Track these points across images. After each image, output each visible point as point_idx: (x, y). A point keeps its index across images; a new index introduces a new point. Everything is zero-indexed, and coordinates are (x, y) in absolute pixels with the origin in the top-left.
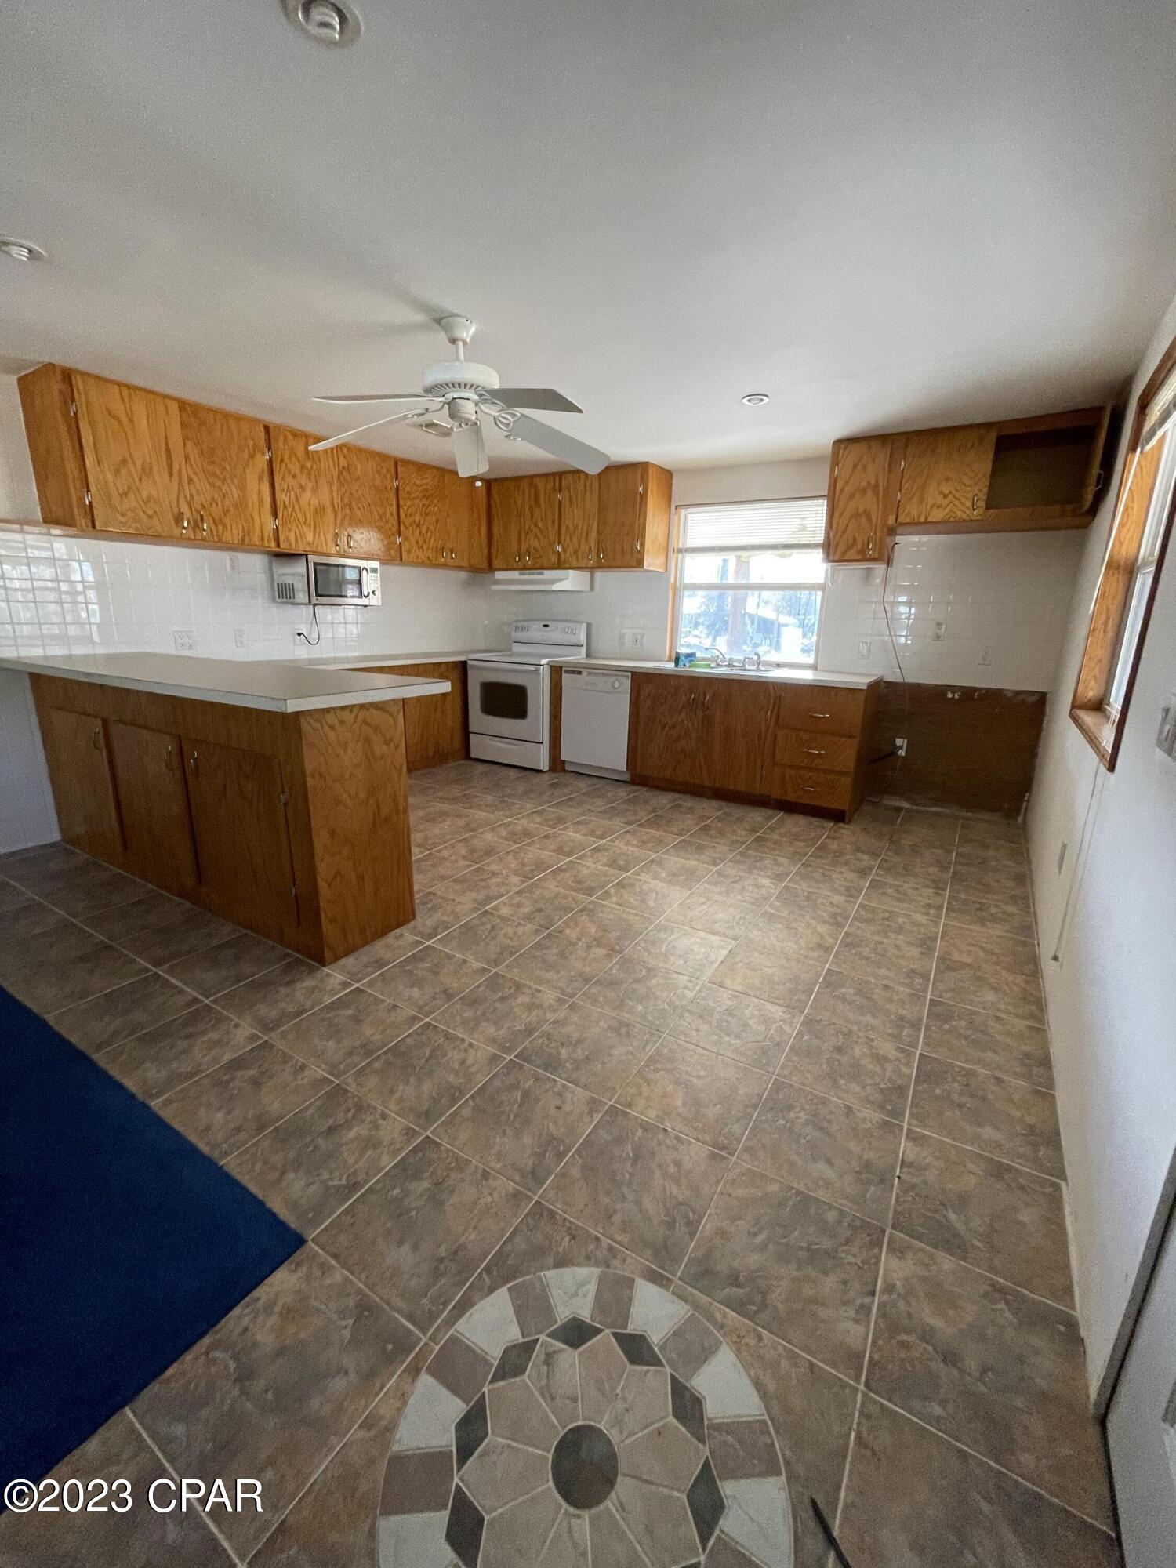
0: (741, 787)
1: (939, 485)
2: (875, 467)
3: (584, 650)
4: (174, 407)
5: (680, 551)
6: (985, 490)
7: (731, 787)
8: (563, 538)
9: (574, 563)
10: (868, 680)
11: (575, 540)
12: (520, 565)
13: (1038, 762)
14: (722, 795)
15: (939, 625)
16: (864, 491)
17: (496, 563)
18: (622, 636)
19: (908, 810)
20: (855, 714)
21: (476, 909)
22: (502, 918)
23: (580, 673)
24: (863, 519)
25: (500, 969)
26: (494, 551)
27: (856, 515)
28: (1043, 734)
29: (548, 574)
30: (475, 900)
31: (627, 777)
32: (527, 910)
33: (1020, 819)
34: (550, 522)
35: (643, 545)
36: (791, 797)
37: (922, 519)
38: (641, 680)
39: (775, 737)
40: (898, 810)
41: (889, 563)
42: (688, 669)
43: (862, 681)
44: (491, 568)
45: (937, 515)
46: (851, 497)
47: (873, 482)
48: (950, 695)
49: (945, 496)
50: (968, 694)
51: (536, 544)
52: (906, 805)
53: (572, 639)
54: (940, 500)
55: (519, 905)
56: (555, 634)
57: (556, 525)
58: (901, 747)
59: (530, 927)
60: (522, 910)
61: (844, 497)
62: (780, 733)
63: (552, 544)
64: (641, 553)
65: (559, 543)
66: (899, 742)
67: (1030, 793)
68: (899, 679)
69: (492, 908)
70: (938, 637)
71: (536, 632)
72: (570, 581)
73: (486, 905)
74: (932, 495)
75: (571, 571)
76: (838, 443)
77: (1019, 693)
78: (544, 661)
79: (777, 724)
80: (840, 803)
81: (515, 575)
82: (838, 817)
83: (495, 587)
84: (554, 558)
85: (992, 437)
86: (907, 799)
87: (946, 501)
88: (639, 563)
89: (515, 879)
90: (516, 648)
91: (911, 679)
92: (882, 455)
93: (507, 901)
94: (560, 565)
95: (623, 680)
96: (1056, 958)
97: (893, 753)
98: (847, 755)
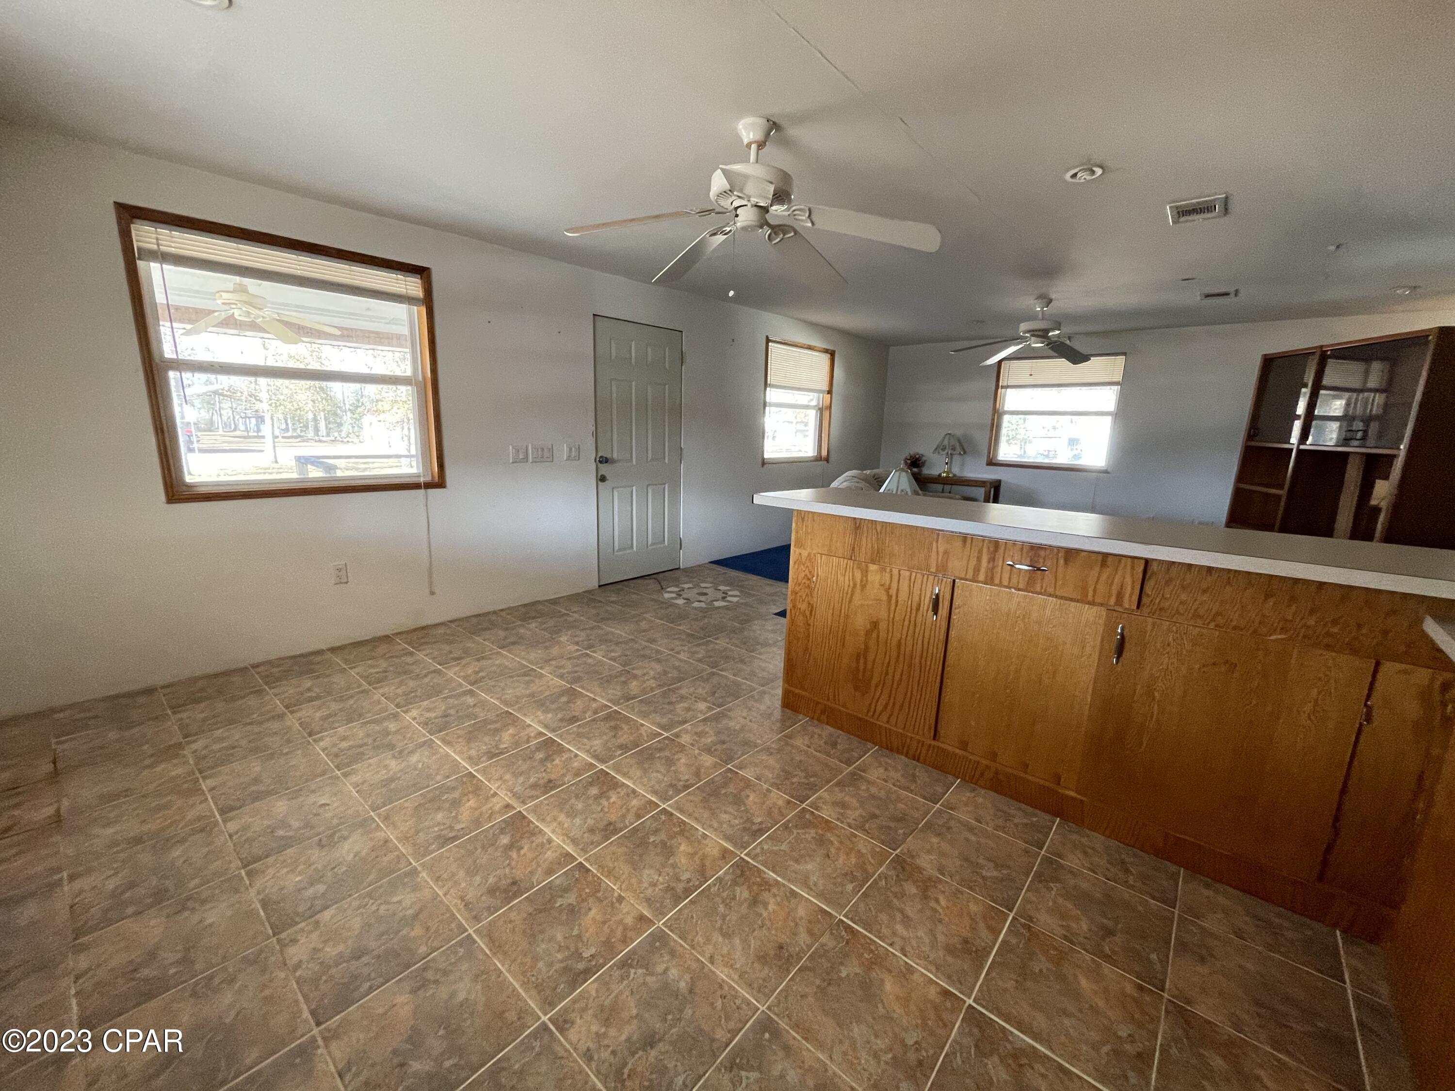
21: (729, 710)
22: (705, 700)
25: (710, 670)
30: (730, 718)
32: (682, 705)
55: (688, 709)
59: (684, 692)
60: (686, 705)
69: (713, 709)
73: (719, 713)
89: (686, 739)
93: (699, 715)
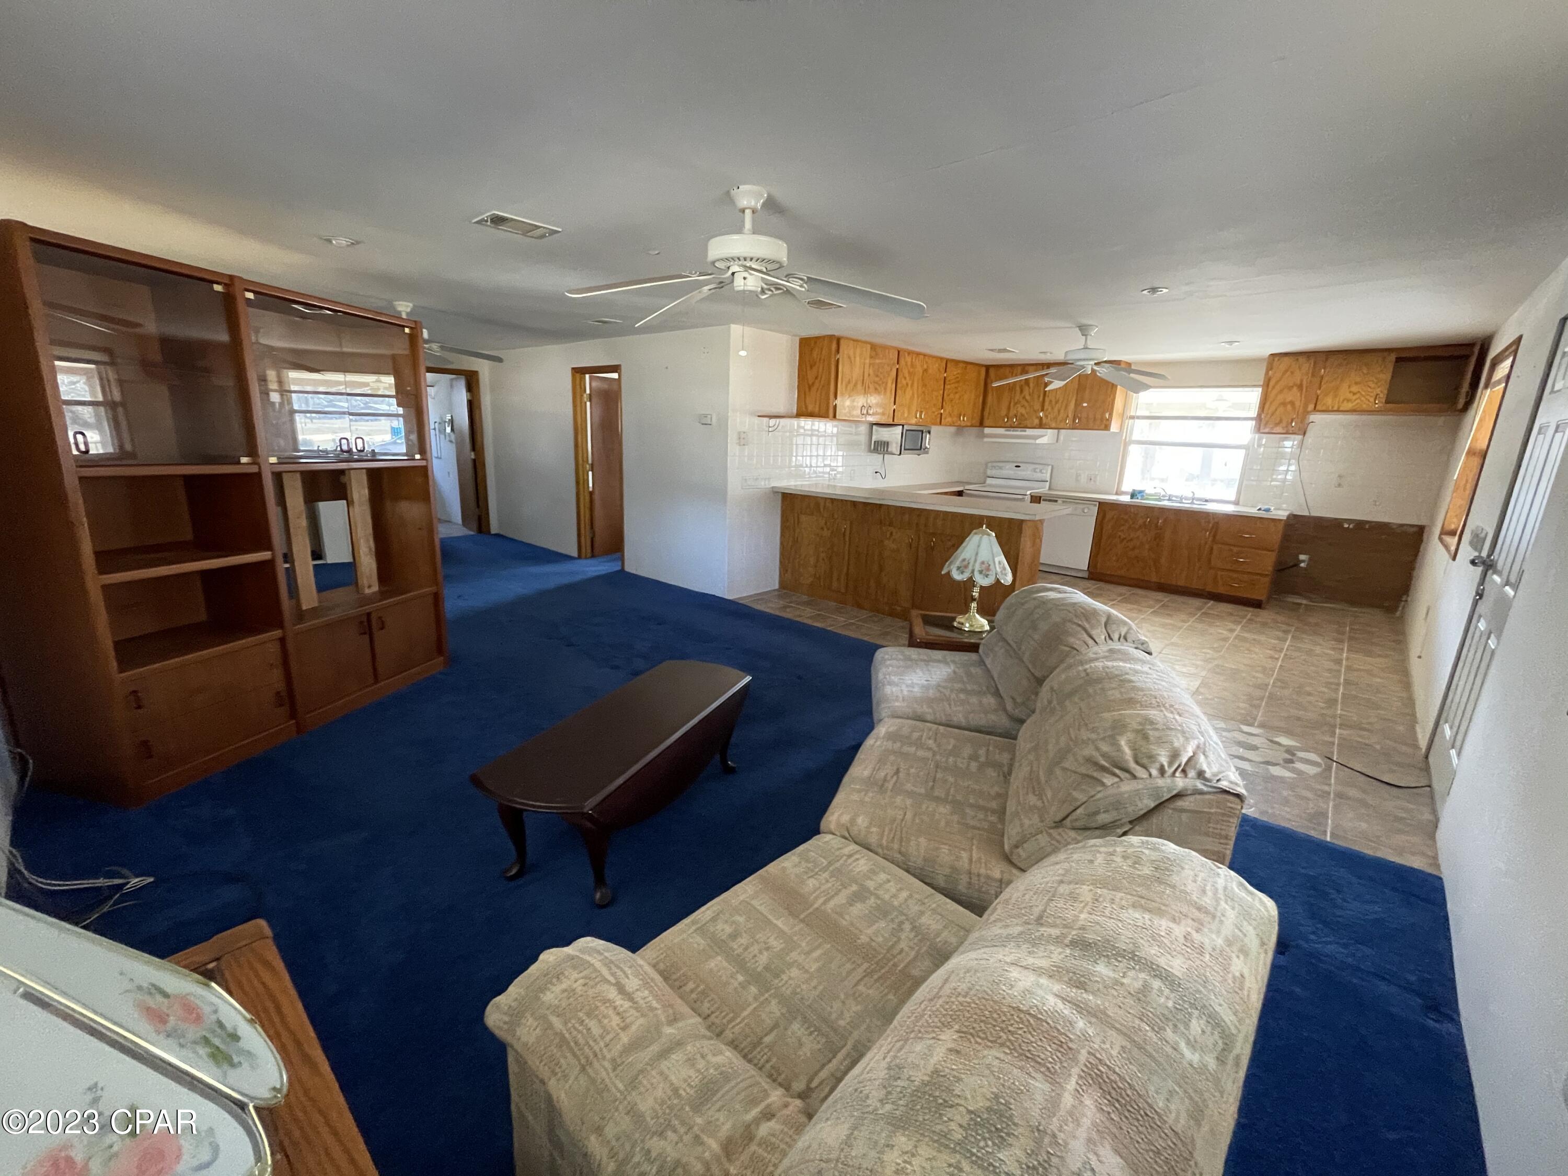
0: (1181, 583)
1: (1349, 387)
2: (1302, 372)
3: (1048, 484)
4: (869, 347)
5: (1132, 418)
6: (1386, 392)
7: (1174, 583)
8: (1045, 408)
9: (1054, 425)
10: (1286, 513)
11: (1056, 410)
12: (1008, 424)
13: (1415, 574)
14: (1162, 588)
15: (1340, 476)
16: (1290, 388)
17: (986, 422)
18: (1078, 476)
19: (1306, 605)
20: (1275, 537)
23: (1056, 501)
24: (1289, 407)
26: (986, 413)
27: (1284, 404)
28: (1420, 554)
29: (1029, 432)
31: (1086, 575)
33: (1398, 614)
34: (1036, 396)
35: (1111, 415)
36: (1221, 590)
37: (1335, 408)
38: (1105, 508)
39: (1212, 549)
40: (1300, 604)
41: (1304, 434)
42: (1138, 501)
43: (1282, 514)
44: (981, 424)
45: (1349, 406)
46: (1281, 391)
47: (1299, 382)
48: (1346, 526)
49: (1354, 394)
50: (1360, 525)
51: (1023, 411)
52: (1304, 602)
53: (1038, 476)
54: (1350, 396)
56: (1026, 472)
57: (1041, 399)
58: (1303, 561)
61: (1274, 392)
62: (1215, 547)
63: (1036, 412)
64: (1109, 421)
65: (1042, 410)
66: (1302, 557)
67: (1408, 596)
68: (1306, 513)
70: (1339, 485)
71: (1009, 470)
72: (1046, 437)
74: (1344, 392)
75: (1049, 431)
76: (1273, 355)
77: (1402, 525)
78: (1028, 493)
79: (1214, 541)
80: (1260, 594)
81: (1001, 431)
82: (1257, 605)
83: (986, 440)
84: (1036, 421)
85: (1393, 357)
86: (1306, 598)
87: (1354, 397)
88: (1107, 427)
90: (989, 481)
91: (1315, 513)
92: (1307, 366)
94: (1041, 426)
95: (1092, 507)
96: (1420, 657)
97: (1296, 565)
98: (1268, 562)
